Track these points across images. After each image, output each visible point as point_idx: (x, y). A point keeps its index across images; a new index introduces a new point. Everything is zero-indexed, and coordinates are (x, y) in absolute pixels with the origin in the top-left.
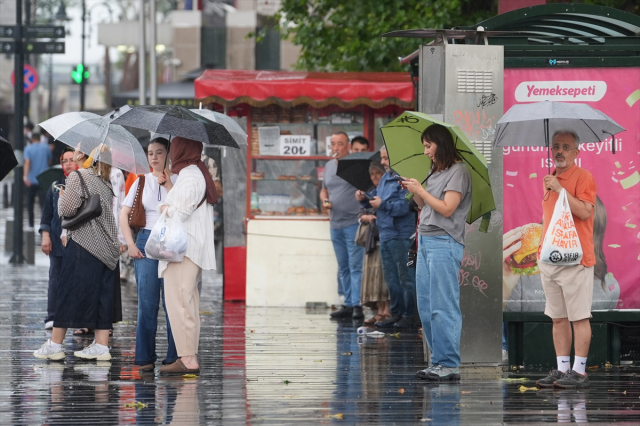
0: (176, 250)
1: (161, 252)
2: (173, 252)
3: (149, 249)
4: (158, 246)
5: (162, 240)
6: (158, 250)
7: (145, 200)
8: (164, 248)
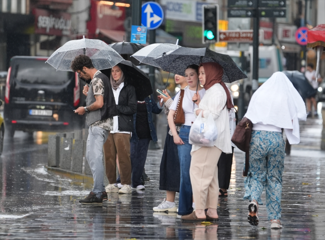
0: (211, 139)
1: (201, 140)
2: (209, 140)
3: (192, 137)
4: (199, 135)
5: (202, 131)
6: (199, 138)
7: (184, 106)
8: (203, 137)
